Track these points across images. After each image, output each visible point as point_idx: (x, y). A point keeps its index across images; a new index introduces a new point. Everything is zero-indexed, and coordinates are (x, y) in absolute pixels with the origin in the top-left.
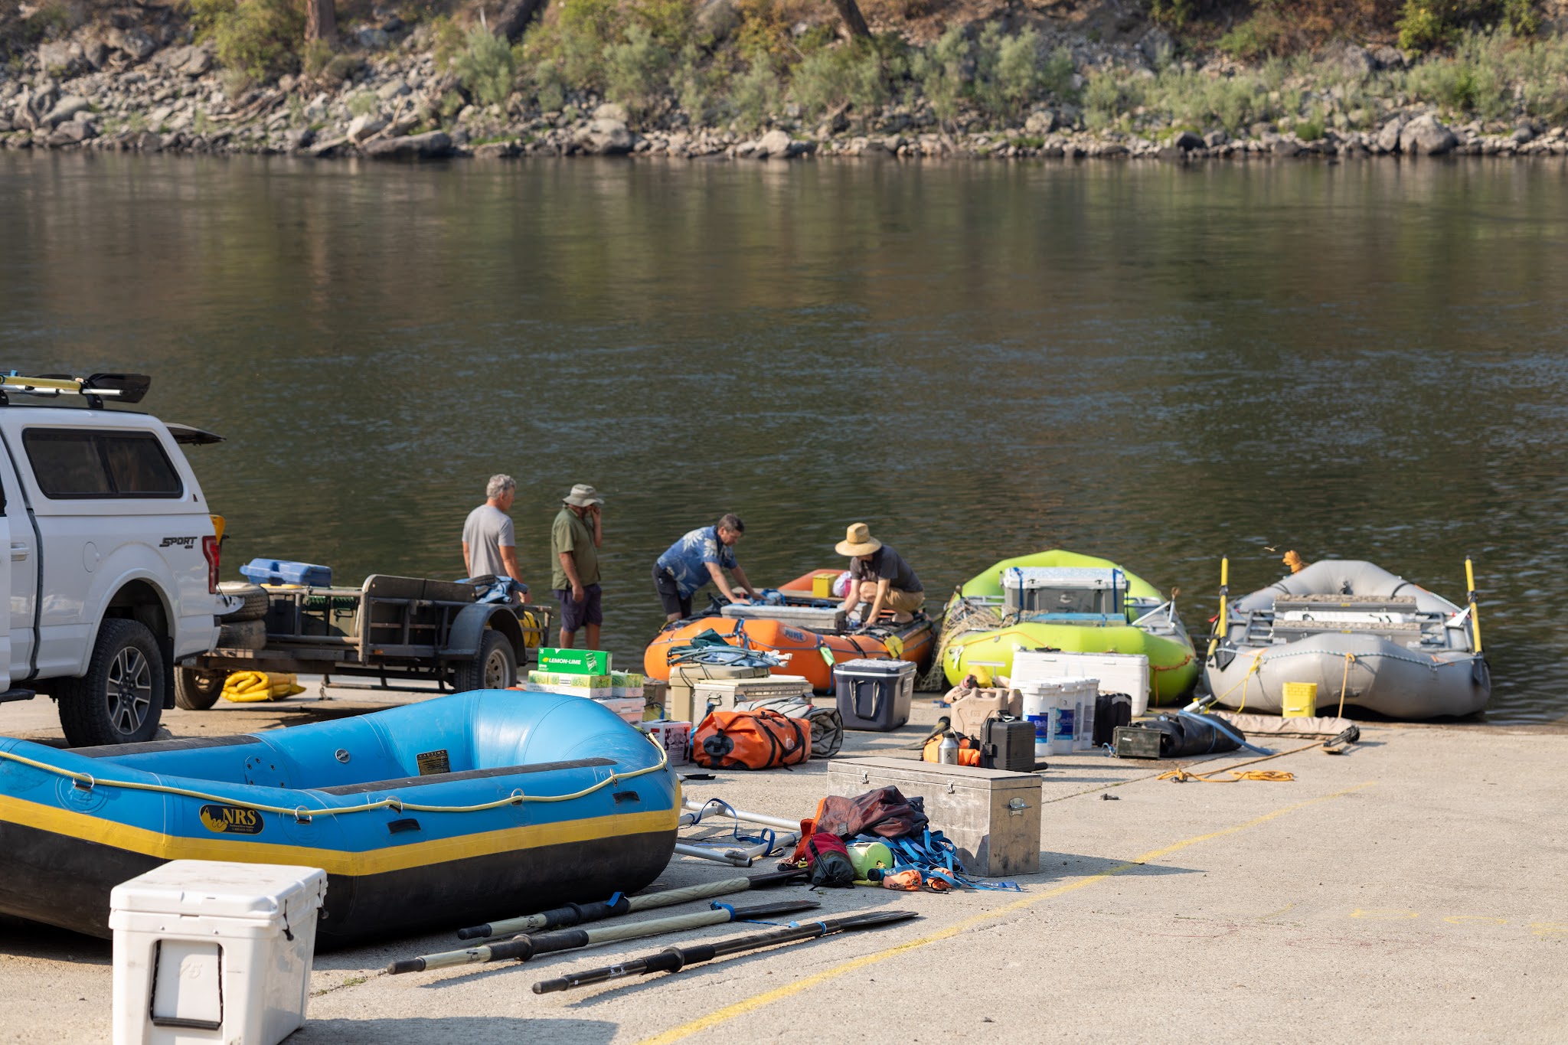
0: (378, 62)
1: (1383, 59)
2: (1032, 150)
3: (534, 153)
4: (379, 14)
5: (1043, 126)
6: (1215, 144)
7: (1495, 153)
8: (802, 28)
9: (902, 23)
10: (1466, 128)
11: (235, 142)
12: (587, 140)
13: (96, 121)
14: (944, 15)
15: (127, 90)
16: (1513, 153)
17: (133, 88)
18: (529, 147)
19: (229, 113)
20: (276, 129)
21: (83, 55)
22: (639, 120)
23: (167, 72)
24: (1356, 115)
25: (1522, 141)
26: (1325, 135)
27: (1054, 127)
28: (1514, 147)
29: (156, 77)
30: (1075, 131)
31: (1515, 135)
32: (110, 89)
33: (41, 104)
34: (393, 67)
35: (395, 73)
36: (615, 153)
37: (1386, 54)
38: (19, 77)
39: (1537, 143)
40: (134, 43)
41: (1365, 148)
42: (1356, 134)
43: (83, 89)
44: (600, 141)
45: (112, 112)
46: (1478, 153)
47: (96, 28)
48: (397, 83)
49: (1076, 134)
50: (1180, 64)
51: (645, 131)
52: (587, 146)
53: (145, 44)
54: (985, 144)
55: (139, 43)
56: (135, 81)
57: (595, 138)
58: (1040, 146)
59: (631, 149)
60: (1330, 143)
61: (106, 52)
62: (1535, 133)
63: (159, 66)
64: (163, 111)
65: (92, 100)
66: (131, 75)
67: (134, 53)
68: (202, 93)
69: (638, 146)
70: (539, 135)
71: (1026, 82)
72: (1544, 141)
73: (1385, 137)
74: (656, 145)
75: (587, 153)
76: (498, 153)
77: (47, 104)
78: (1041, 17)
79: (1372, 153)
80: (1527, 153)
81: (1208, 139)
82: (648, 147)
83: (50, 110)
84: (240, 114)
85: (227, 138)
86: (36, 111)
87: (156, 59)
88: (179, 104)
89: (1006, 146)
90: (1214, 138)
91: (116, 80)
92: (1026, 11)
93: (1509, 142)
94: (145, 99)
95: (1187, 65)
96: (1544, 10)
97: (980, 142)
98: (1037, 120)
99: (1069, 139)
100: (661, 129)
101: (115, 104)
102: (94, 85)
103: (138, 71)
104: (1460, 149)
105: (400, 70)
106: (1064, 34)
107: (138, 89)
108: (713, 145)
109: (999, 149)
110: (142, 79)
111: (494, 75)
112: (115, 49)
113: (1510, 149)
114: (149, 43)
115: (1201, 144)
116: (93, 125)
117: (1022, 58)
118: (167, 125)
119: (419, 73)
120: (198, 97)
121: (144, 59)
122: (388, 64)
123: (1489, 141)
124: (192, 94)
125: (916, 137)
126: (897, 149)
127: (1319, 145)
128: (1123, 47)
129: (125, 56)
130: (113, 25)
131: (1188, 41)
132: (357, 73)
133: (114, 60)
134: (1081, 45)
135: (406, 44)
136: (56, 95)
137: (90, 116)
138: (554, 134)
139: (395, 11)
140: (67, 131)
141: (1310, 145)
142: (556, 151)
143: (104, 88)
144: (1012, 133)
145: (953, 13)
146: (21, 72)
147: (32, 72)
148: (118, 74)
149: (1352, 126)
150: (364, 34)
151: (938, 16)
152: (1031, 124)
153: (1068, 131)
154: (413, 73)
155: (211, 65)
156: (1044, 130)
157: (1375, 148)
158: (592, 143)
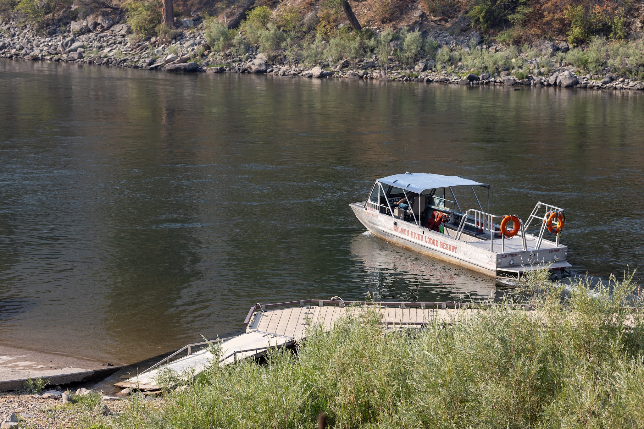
0: (187, 33)
1: (560, 47)
2: (413, 78)
3: (229, 71)
4: (193, 14)
5: (420, 69)
6: (483, 79)
7: (592, 88)
8: (342, 25)
9: (380, 25)
10: (585, 76)
11: (128, 62)
12: (250, 67)
13: (84, 52)
14: (396, 22)
15: (100, 40)
16: (599, 88)
17: (102, 39)
18: (227, 69)
19: (130, 51)
20: (143, 58)
21: (87, 25)
22: (272, 60)
23: (115, 33)
24: (542, 70)
25: (605, 83)
26: (527, 77)
27: (424, 70)
28: (600, 86)
29: (111, 35)
30: (433, 71)
31: (603, 80)
32: (94, 39)
33: (67, 44)
34: (192, 35)
35: (192, 38)
36: (259, 73)
37: (563, 45)
38: (64, 33)
39: (612, 84)
40: (106, 22)
41: (542, 83)
42: (541, 77)
43: (84, 39)
44: (254, 68)
45: (91, 49)
46: (585, 87)
47: (95, 16)
48: (191, 42)
49: (433, 73)
50: (482, 46)
51: (274, 64)
52: (249, 70)
53: (109, 22)
54: (397, 75)
55: (107, 22)
56: (103, 37)
57: (253, 67)
58: (417, 77)
59: (266, 71)
60: (529, 80)
61: (96, 24)
62: (612, 80)
63: (112, 31)
64: (108, 49)
65: (86, 43)
66: (102, 34)
67: (105, 26)
68: (124, 42)
69: (268, 71)
70: (234, 64)
71: (413, 51)
72: (614, 84)
73: (551, 79)
74: (276, 70)
75: (249, 72)
76: (214, 71)
77: (69, 44)
78: (434, 25)
79: (544, 85)
80: (605, 88)
81: (480, 77)
82: (272, 71)
83: (70, 47)
84: (134, 51)
85: (125, 61)
86: (65, 47)
87: (112, 29)
88: (115, 46)
89: (404, 76)
90: (483, 77)
91: (96, 36)
92: (429, 22)
93: (599, 83)
94: (105, 44)
95: (485, 47)
96: (631, 29)
97: (395, 74)
98: (419, 66)
99: (429, 75)
100: (280, 64)
101: (93, 46)
102: (88, 38)
103: (106, 33)
104: (578, 85)
105: (194, 36)
106: (441, 32)
107: (104, 40)
108: (296, 71)
109: (400, 78)
110: (106, 36)
111: (219, 40)
112: (100, 24)
113: (598, 86)
114: (111, 22)
115: (478, 79)
116: (82, 53)
117: (414, 41)
118: (108, 55)
119: (200, 38)
120: (123, 44)
121: (108, 28)
122: (191, 34)
123: (591, 83)
124: (120, 43)
125: (372, 71)
126: (363, 76)
127: (524, 81)
128: (462, 38)
129: (102, 27)
130: (100, 15)
131: (486, 37)
132: (178, 37)
133: (99, 28)
134: (446, 37)
135: (199, 26)
136: (73, 41)
137: (82, 50)
138: (239, 64)
139: (199, 13)
140: (72, 55)
141: (520, 81)
142: (238, 71)
143: (92, 39)
144: (408, 71)
145: (400, 22)
146: (65, 32)
147: (69, 31)
148: (98, 34)
149: (540, 74)
150: (185, 21)
151: (394, 23)
152: (416, 68)
153: (430, 71)
154: (198, 38)
155: (129, 32)
156: (420, 71)
157: (545, 83)
158: (251, 69)
